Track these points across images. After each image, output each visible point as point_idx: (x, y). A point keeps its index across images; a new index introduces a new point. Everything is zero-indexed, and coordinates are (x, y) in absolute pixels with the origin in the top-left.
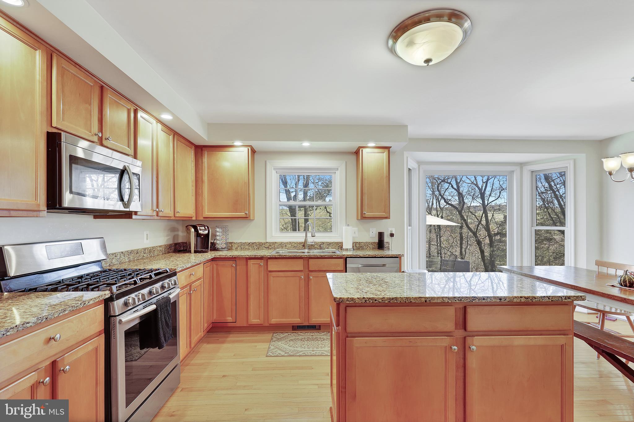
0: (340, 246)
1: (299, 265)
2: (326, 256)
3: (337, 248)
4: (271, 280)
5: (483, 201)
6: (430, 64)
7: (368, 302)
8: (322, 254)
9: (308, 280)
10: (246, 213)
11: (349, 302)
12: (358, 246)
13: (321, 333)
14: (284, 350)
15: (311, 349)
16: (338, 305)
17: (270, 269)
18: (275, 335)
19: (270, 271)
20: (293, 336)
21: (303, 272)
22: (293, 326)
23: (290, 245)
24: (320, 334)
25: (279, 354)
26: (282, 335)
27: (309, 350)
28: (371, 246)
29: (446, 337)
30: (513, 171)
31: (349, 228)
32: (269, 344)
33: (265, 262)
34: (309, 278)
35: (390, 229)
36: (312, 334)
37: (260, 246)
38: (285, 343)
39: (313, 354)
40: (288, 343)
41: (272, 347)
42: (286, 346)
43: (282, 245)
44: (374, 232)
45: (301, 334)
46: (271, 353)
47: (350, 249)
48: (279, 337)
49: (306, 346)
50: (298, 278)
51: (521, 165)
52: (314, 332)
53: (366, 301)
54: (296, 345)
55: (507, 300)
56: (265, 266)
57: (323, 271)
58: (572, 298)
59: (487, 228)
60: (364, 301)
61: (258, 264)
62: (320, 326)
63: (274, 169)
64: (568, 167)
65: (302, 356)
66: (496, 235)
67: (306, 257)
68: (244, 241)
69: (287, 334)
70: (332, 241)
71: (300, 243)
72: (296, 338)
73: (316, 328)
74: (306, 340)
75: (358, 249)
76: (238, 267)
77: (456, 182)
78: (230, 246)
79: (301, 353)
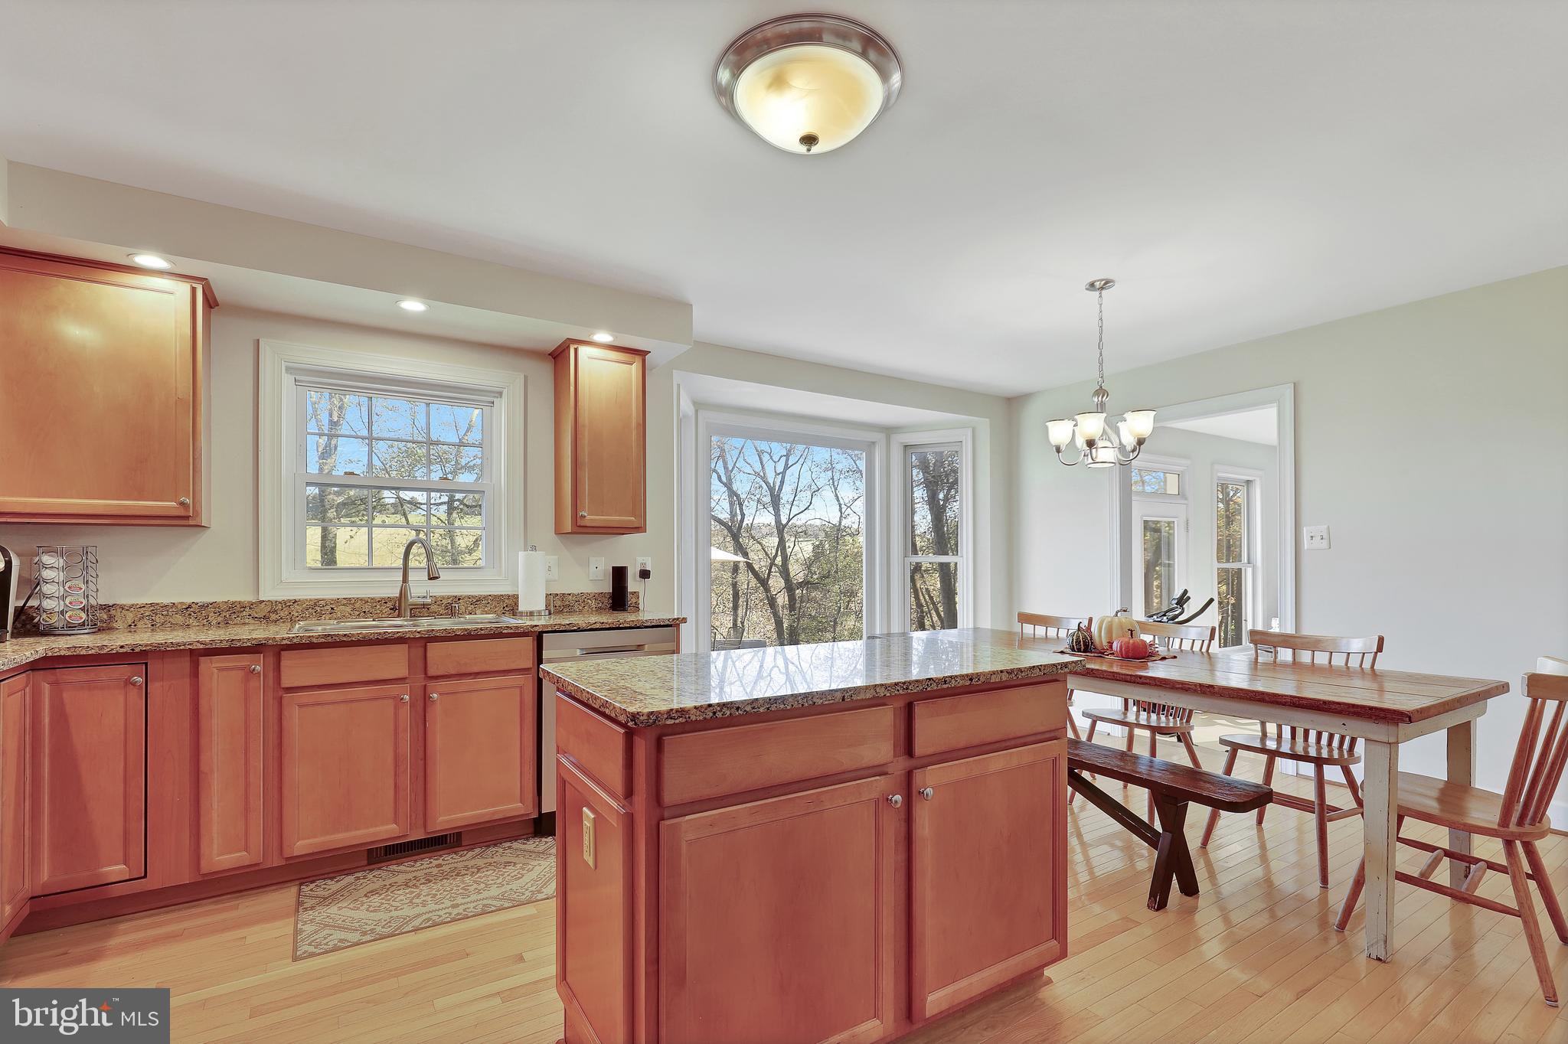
0: (509, 604)
1: (395, 663)
2: (483, 632)
3: (500, 610)
4: (294, 716)
5: (777, 515)
6: (815, 149)
7: (719, 715)
8: (469, 627)
9: (423, 703)
10: (182, 504)
11: (672, 721)
12: (559, 603)
13: (465, 852)
14: (357, 925)
15: (449, 904)
16: (630, 735)
17: (286, 683)
18: (305, 889)
19: (289, 690)
20: (374, 878)
21: (407, 681)
22: (370, 851)
23: (348, 609)
24: (461, 856)
25: (341, 941)
26: (333, 886)
27: (441, 906)
28: (593, 604)
29: (878, 778)
30: (874, 443)
31: (538, 555)
32: (292, 920)
33: (271, 660)
34: (426, 698)
35: (640, 560)
36: (436, 862)
37: (232, 612)
38: (352, 906)
39: (458, 914)
40: (362, 904)
41: (309, 928)
42: (361, 914)
43: (318, 609)
44: (601, 567)
45: (402, 868)
46: (310, 944)
47: (539, 612)
48: (326, 893)
49: (429, 898)
50: (391, 701)
51: (889, 431)
52: (441, 856)
53: (714, 713)
54: (394, 903)
55: (982, 679)
56: (271, 675)
57: (470, 674)
58: (1070, 667)
59: (785, 572)
60: (711, 714)
61: (242, 668)
62: (459, 834)
63: (288, 369)
64: (964, 443)
65: (423, 928)
66: (801, 585)
67: (418, 636)
68: (166, 601)
69: (350, 879)
70: (484, 594)
71: (384, 601)
72: (387, 883)
73: (446, 843)
74: (423, 881)
75: (559, 611)
76: (158, 684)
77: (726, 468)
78: (102, 618)
79: (417, 923)
